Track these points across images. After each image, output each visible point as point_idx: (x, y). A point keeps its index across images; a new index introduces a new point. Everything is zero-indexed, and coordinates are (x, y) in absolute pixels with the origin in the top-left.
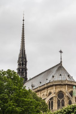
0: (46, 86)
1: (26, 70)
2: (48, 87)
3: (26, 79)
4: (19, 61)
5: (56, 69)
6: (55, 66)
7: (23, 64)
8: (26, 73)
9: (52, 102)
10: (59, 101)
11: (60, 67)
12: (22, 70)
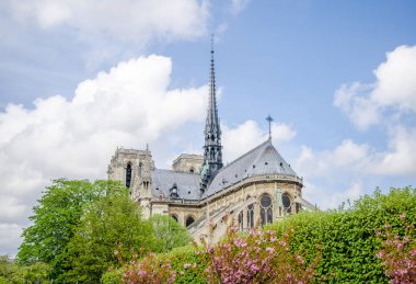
0: (242, 184)
1: (219, 148)
2: (245, 186)
3: (220, 165)
4: (205, 133)
5: (262, 150)
6: (258, 147)
7: (213, 138)
8: (220, 154)
9: (252, 213)
10: (262, 210)
11: (269, 148)
12: (213, 149)
